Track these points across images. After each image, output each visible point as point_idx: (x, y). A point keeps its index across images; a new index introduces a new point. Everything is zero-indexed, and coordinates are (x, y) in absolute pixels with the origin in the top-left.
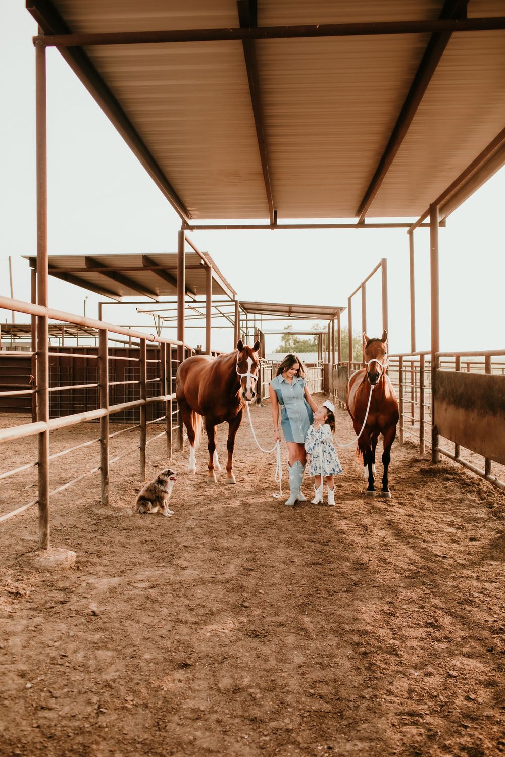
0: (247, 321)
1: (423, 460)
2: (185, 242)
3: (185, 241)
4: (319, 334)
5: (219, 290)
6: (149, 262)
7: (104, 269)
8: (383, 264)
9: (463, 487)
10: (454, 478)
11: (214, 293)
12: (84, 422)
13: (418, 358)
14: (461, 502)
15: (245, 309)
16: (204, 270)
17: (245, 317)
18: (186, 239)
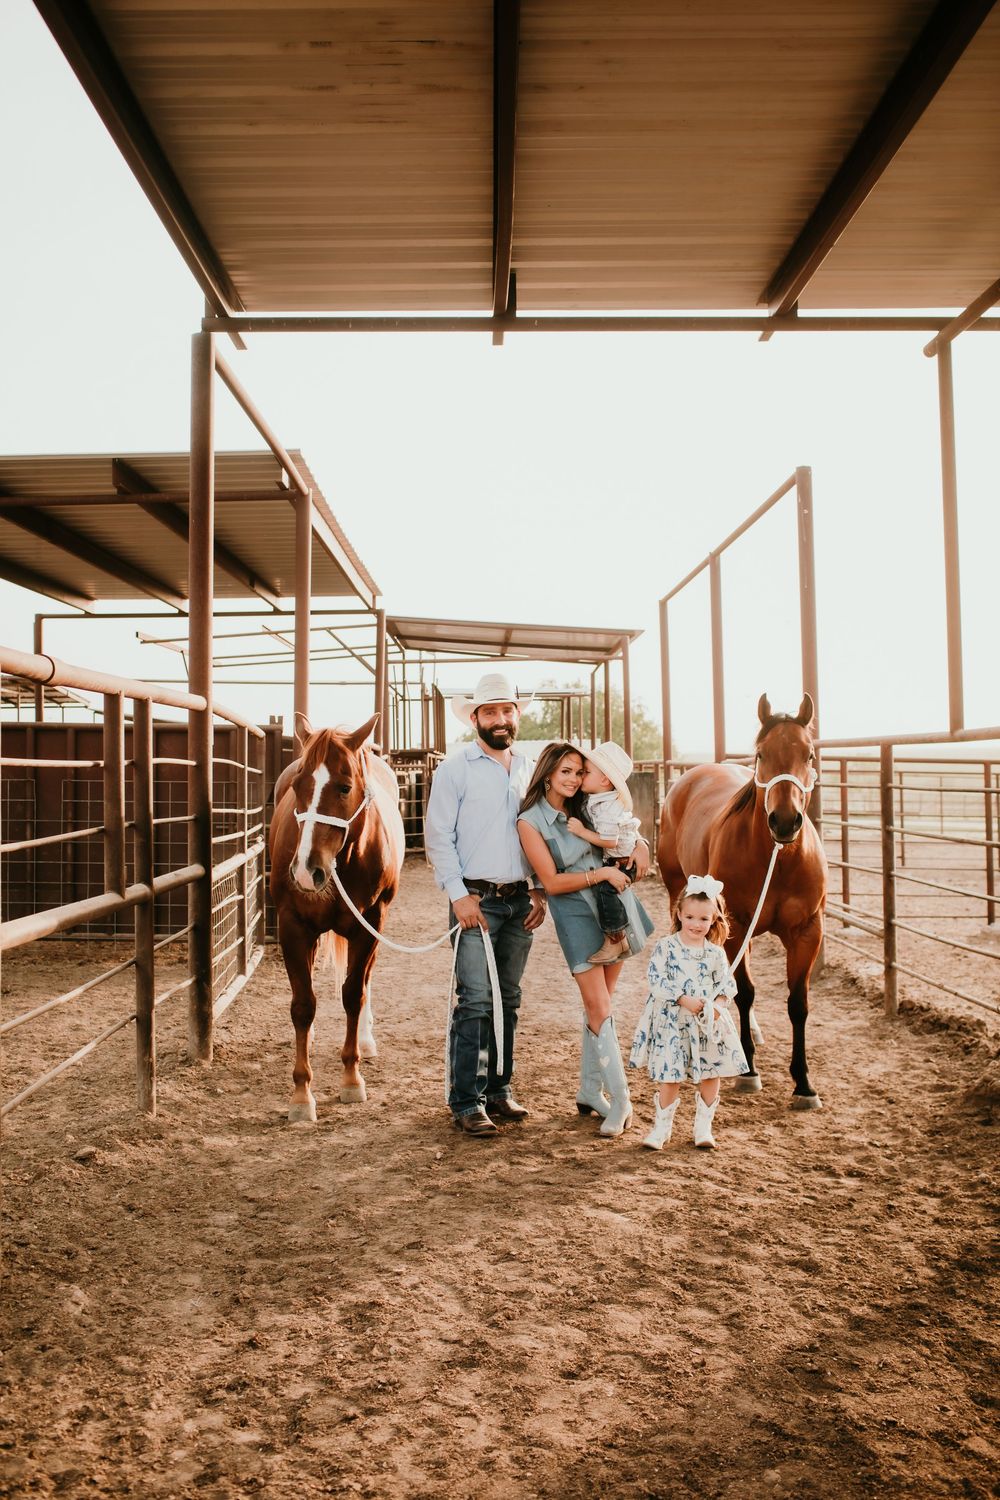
0: (404, 662)
2: (216, 379)
3: (215, 377)
4: (564, 699)
5: (334, 579)
6: (131, 477)
7: (7, 501)
8: (802, 480)
11: (319, 590)
15: (401, 637)
16: (287, 502)
17: (399, 657)
18: (219, 368)
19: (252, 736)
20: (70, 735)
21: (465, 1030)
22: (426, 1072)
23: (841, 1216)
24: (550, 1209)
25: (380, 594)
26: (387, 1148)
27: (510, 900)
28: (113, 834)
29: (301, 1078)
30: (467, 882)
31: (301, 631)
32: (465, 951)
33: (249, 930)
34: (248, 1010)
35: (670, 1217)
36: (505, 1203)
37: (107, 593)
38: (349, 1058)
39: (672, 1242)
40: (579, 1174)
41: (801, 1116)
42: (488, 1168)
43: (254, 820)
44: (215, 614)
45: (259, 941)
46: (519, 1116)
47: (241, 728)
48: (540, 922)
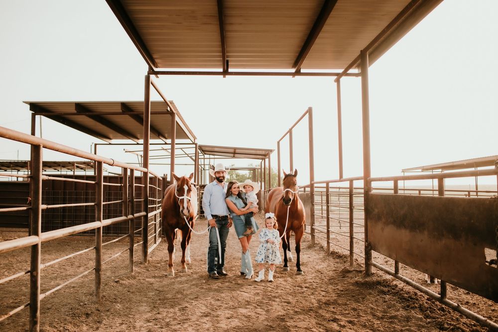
0: (204, 159)
1: (354, 270)
2: (151, 86)
3: (151, 85)
4: (254, 170)
5: (182, 134)
6: (126, 108)
7: (91, 113)
8: (310, 111)
9: (402, 302)
10: (389, 291)
11: (178, 137)
12: (72, 235)
13: (347, 184)
14: (408, 321)
15: (203, 151)
16: (169, 114)
17: (203, 157)
18: (152, 83)
19: (159, 179)
20: (108, 178)
21: (211, 252)
22: (203, 266)
23: (300, 295)
24: (229, 292)
25: (196, 139)
26: (191, 281)
27: (223, 220)
28: (125, 202)
29: (171, 265)
30: (212, 215)
31: (173, 149)
32: (211, 233)
33: (157, 232)
34: (156, 253)
35: (258, 294)
36: (218, 290)
37: (116, 138)
38: (183, 261)
39: (257, 298)
40: (239, 286)
41: (298, 276)
42: (216, 285)
43: (159, 202)
44: (150, 144)
45: (160, 237)
46: (225, 275)
47: (156, 177)
48: (231, 226)
